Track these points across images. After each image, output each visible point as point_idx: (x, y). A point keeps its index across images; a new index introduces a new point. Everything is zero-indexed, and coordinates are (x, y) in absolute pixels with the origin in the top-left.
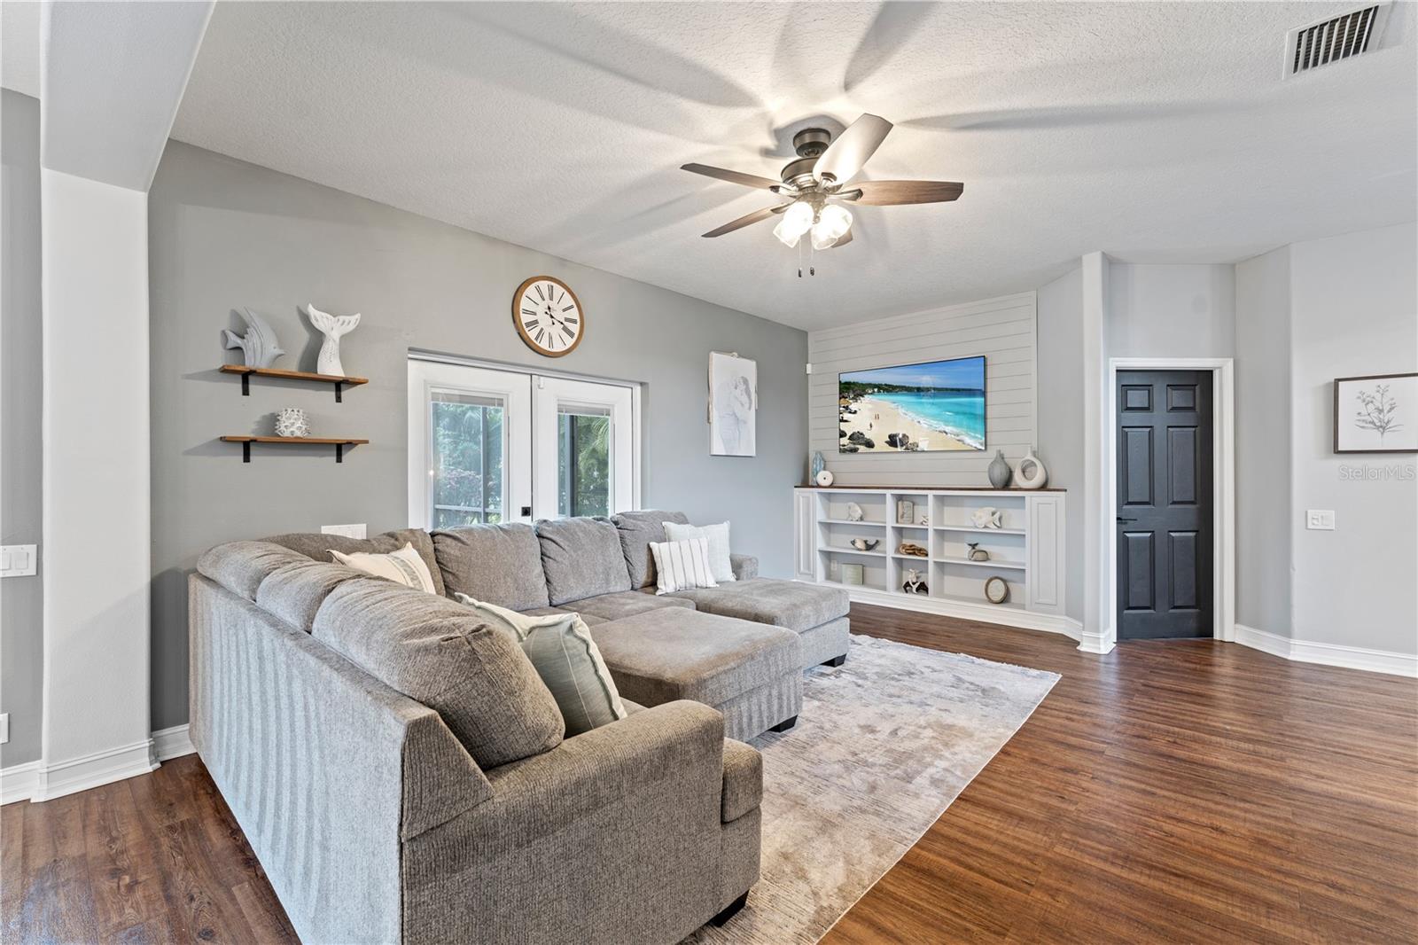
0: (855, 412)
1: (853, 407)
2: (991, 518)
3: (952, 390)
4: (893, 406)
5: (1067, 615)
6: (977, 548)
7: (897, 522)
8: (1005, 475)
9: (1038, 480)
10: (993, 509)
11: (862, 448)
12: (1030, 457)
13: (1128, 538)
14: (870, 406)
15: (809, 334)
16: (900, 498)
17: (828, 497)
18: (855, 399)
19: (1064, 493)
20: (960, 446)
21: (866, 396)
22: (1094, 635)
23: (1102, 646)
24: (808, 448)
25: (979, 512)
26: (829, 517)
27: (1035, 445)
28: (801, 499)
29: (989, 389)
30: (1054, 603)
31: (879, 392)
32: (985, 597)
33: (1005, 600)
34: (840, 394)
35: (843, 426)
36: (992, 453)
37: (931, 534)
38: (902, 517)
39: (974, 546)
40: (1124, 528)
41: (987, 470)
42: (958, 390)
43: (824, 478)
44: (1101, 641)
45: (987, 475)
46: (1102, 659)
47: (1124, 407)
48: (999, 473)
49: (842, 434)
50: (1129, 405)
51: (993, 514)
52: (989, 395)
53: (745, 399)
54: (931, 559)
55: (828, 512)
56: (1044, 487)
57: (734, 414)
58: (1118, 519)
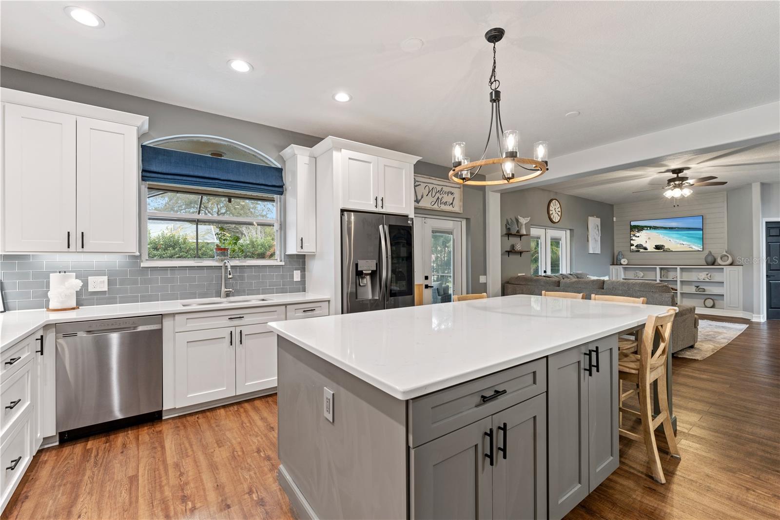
0: (638, 237)
1: (637, 234)
2: (706, 276)
3: (687, 228)
4: (657, 234)
5: (744, 310)
6: (699, 287)
7: (661, 278)
8: (713, 260)
9: (730, 261)
10: (708, 273)
11: (642, 250)
12: (725, 253)
13: (771, 283)
14: (646, 234)
15: (614, 206)
16: (661, 269)
17: (625, 269)
18: (638, 231)
19: (742, 267)
20: (691, 249)
21: (644, 231)
22: (759, 316)
23: (761, 319)
24: (614, 250)
25: (701, 274)
26: (625, 277)
27: (727, 249)
28: (614, 270)
29: (704, 228)
30: (737, 306)
31: (650, 229)
32: (704, 306)
33: (713, 307)
34: (631, 229)
35: (632, 242)
36: (706, 252)
37: (679, 283)
38: (663, 276)
39: (697, 287)
40: (769, 279)
41: (704, 258)
42: (689, 228)
43: (624, 261)
44: (761, 317)
45: (704, 260)
46: (762, 323)
47: (768, 235)
48: (710, 259)
49: (632, 245)
50: (771, 235)
51: (707, 275)
52: (704, 230)
53: (597, 232)
54: (679, 292)
55: (625, 274)
56: (731, 264)
57: (595, 238)
58: (767, 276)
